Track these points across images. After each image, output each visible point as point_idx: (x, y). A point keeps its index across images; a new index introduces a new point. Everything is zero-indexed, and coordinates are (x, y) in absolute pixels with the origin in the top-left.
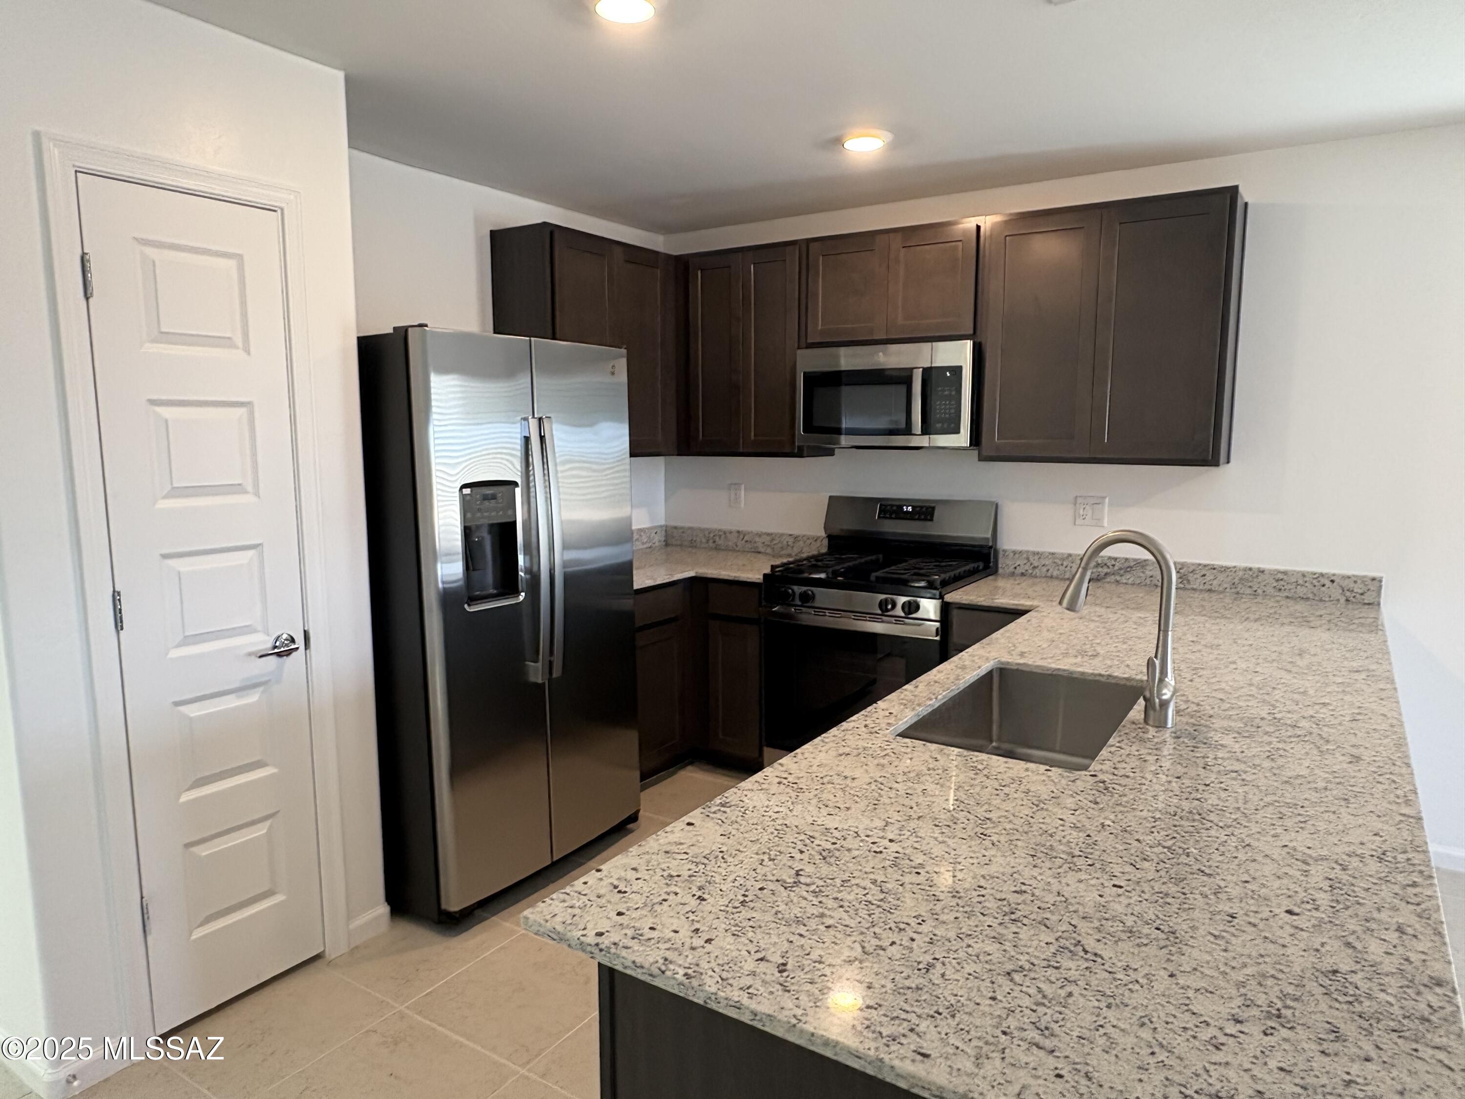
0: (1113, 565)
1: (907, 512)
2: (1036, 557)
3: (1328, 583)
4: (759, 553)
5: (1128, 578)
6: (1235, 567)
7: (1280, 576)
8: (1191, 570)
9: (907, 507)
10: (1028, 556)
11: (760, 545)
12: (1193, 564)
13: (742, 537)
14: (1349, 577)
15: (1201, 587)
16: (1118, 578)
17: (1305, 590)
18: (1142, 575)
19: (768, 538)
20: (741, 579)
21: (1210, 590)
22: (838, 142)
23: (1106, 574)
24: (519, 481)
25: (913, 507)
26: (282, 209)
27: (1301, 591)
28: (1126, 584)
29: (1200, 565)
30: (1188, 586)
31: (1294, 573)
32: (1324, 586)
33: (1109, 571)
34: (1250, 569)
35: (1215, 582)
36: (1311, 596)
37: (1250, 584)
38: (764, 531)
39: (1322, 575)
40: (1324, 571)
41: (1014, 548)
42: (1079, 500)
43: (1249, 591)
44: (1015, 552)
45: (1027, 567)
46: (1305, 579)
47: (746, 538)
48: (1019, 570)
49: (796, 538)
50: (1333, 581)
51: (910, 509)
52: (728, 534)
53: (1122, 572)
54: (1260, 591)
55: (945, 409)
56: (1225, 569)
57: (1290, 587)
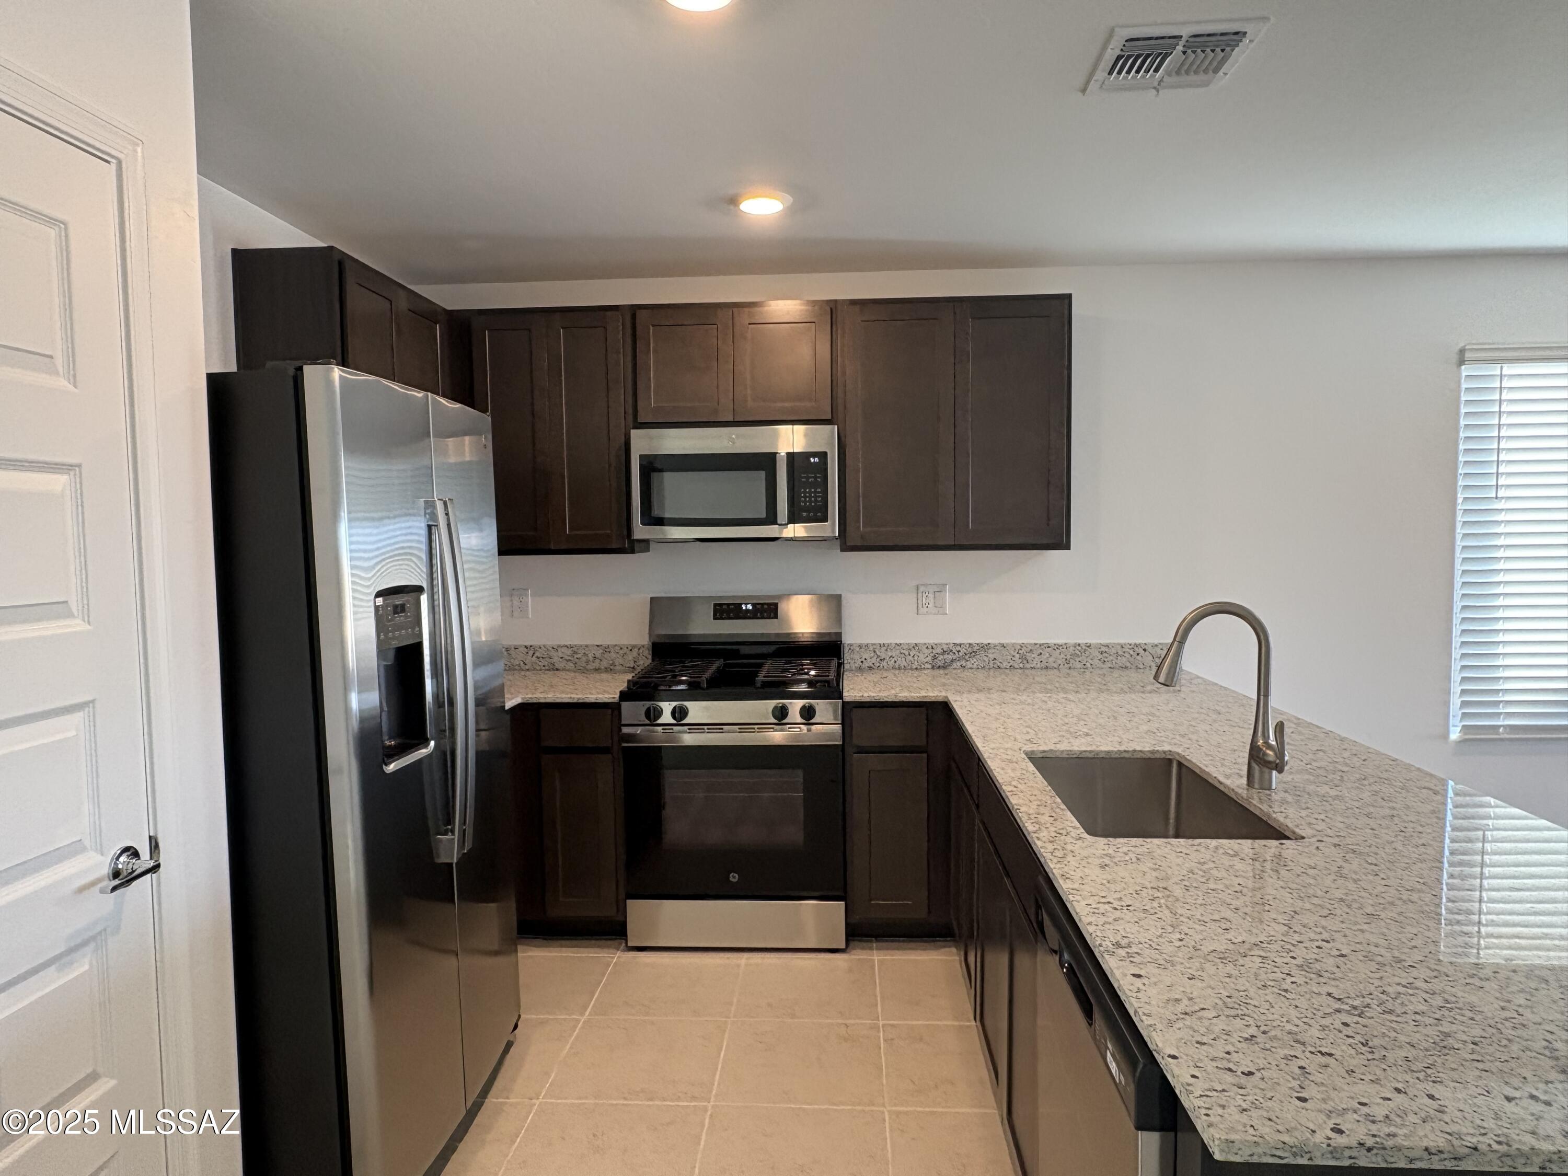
0: (959, 651)
1: (747, 610)
2: (883, 649)
3: (1141, 651)
4: (557, 670)
5: (973, 662)
6: (1066, 644)
7: (1103, 649)
8: (1028, 650)
9: (746, 604)
10: (875, 649)
11: (556, 659)
12: (1030, 644)
13: (531, 653)
14: (1156, 645)
15: (1039, 666)
16: (963, 663)
17: (1124, 659)
18: (986, 659)
19: (569, 652)
20: (587, 701)
21: (1047, 668)
22: (734, 201)
23: (953, 661)
24: (425, 585)
25: (753, 605)
26: (119, 162)
27: (1122, 661)
28: (971, 668)
29: (1036, 644)
30: (1028, 666)
31: (1114, 646)
32: (1138, 654)
33: (954, 657)
34: (1079, 645)
35: (1051, 660)
36: (1128, 664)
37: (1080, 659)
38: (562, 643)
39: (1136, 645)
40: (1138, 642)
41: (859, 641)
42: (922, 589)
43: (1079, 665)
44: (860, 646)
45: (874, 660)
46: (1124, 650)
47: (537, 654)
48: (866, 665)
49: (606, 649)
50: (1145, 650)
51: (750, 607)
52: (512, 652)
53: (967, 657)
54: (1088, 665)
55: (810, 497)
56: (1058, 646)
57: (1111, 658)
